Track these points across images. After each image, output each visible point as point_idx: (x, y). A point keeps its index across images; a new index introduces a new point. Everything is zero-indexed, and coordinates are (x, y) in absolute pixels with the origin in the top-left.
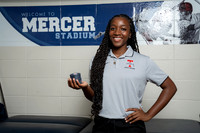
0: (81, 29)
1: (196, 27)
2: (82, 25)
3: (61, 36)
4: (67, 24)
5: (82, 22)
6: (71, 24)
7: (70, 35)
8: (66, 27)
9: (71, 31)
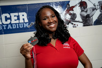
0: (17, 22)
1: (90, 15)
2: (19, 19)
4: (7, 19)
5: (18, 17)
6: (10, 19)
7: (10, 27)
8: (6, 21)
9: (10, 23)
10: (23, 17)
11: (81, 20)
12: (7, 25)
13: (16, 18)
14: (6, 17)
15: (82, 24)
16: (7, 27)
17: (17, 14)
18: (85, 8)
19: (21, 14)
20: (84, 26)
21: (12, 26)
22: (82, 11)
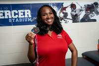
0: (23, 17)
2: (24, 15)
3: (12, 21)
5: (24, 13)
6: (18, 14)
7: (17, 20)
8: (15, 15)
9: (18, 18)
10: (28, 13)
11: (71, 18)
12: (16, 19)
13: (22, 14)
14: (15, 13)
15: (72, 21)
16: (15, 20)
17: (23, 11)
18: (74, 9)
19: (26, 11)
20: (73, 22)
21: (19, 20)
22: (72, 11)
